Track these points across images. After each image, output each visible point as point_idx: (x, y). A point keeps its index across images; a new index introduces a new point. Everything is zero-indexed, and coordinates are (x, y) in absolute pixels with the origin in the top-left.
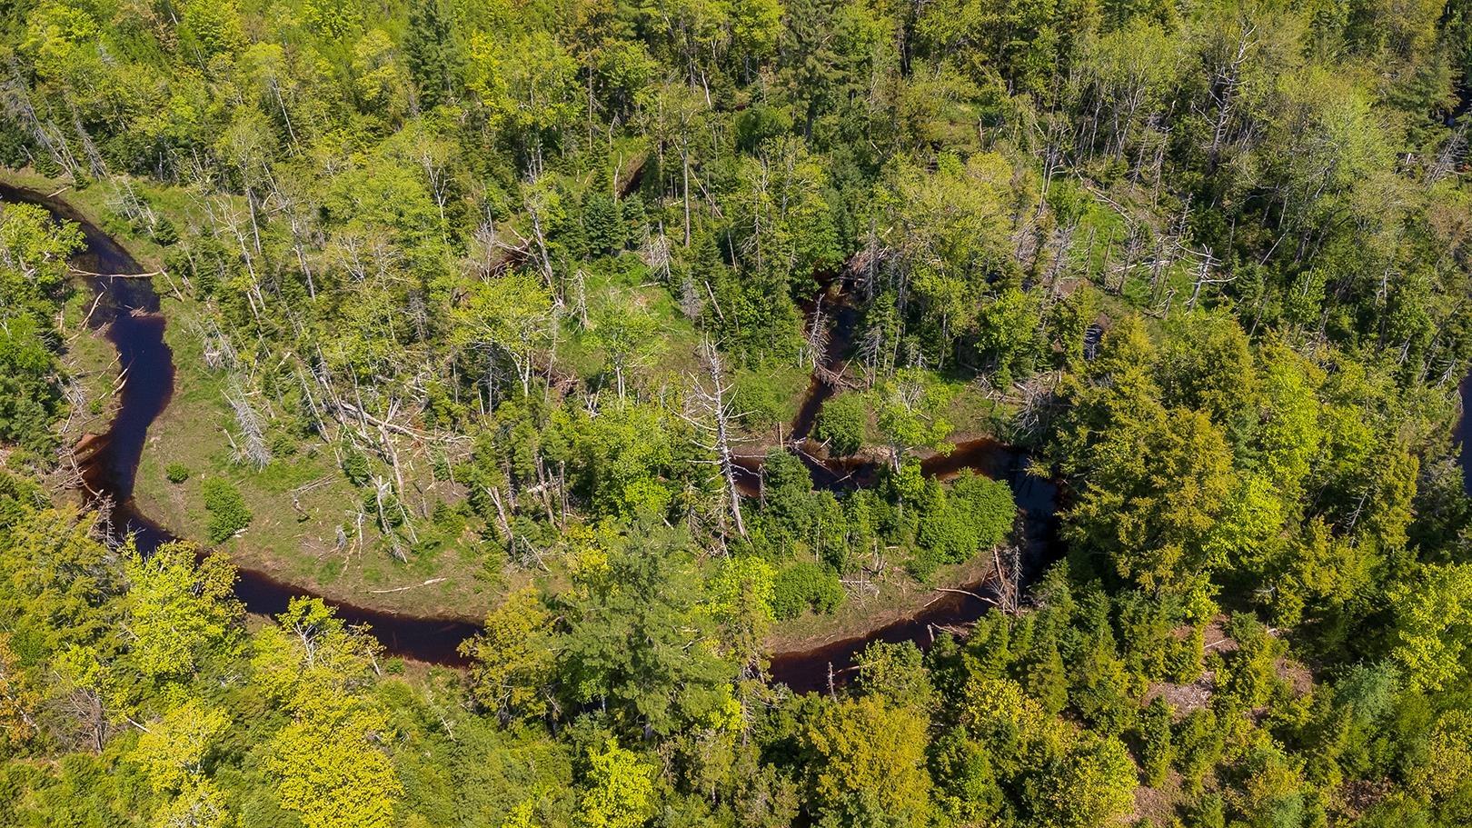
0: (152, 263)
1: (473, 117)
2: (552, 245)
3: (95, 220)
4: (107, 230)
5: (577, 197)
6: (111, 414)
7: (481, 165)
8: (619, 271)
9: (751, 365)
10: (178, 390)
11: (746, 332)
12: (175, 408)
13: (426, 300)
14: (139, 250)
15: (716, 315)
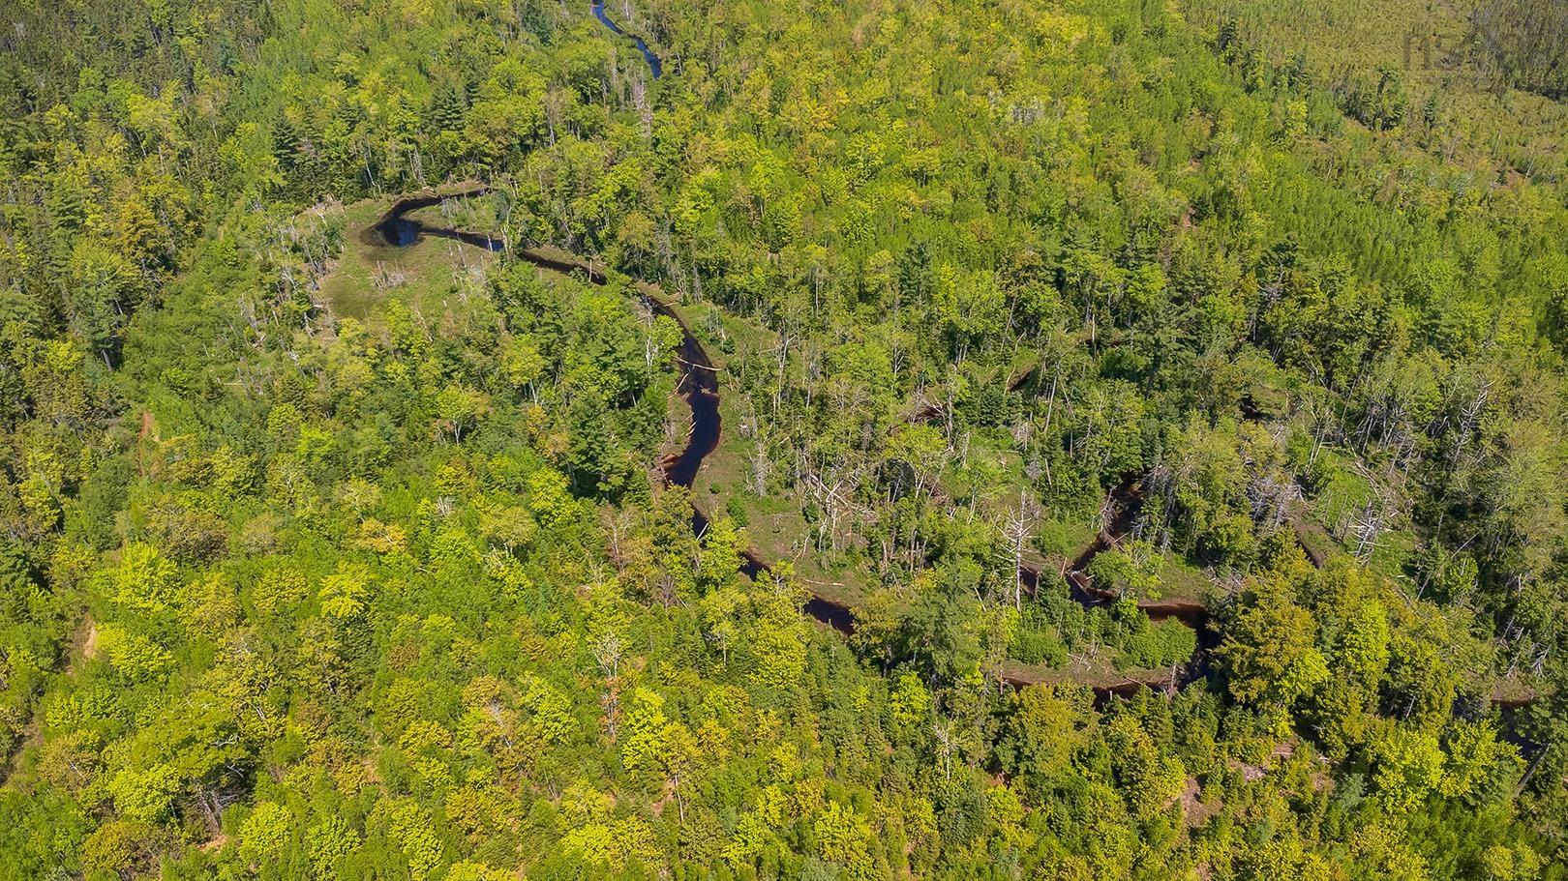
0: (718, 362)
1: (930, 317)
2: (956, 411)
3: (689, 327)
4: (695, 335)
5: (981, 384)
6: (685, 446)
7: (926, 348)
8: (995, 437)
9: (1061, 519)
10: (721, 442)
11: (1063, 497)
12: (717, 452)
13: (874, 427)
14: (711, 351)
15: (1047, 481)
